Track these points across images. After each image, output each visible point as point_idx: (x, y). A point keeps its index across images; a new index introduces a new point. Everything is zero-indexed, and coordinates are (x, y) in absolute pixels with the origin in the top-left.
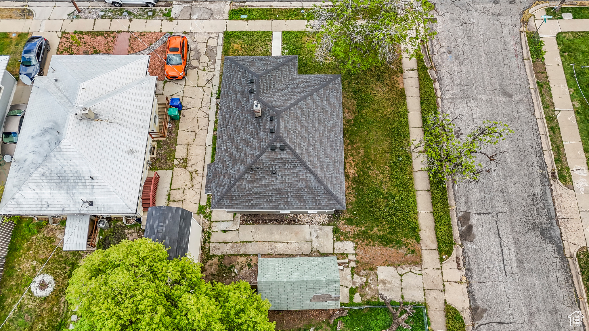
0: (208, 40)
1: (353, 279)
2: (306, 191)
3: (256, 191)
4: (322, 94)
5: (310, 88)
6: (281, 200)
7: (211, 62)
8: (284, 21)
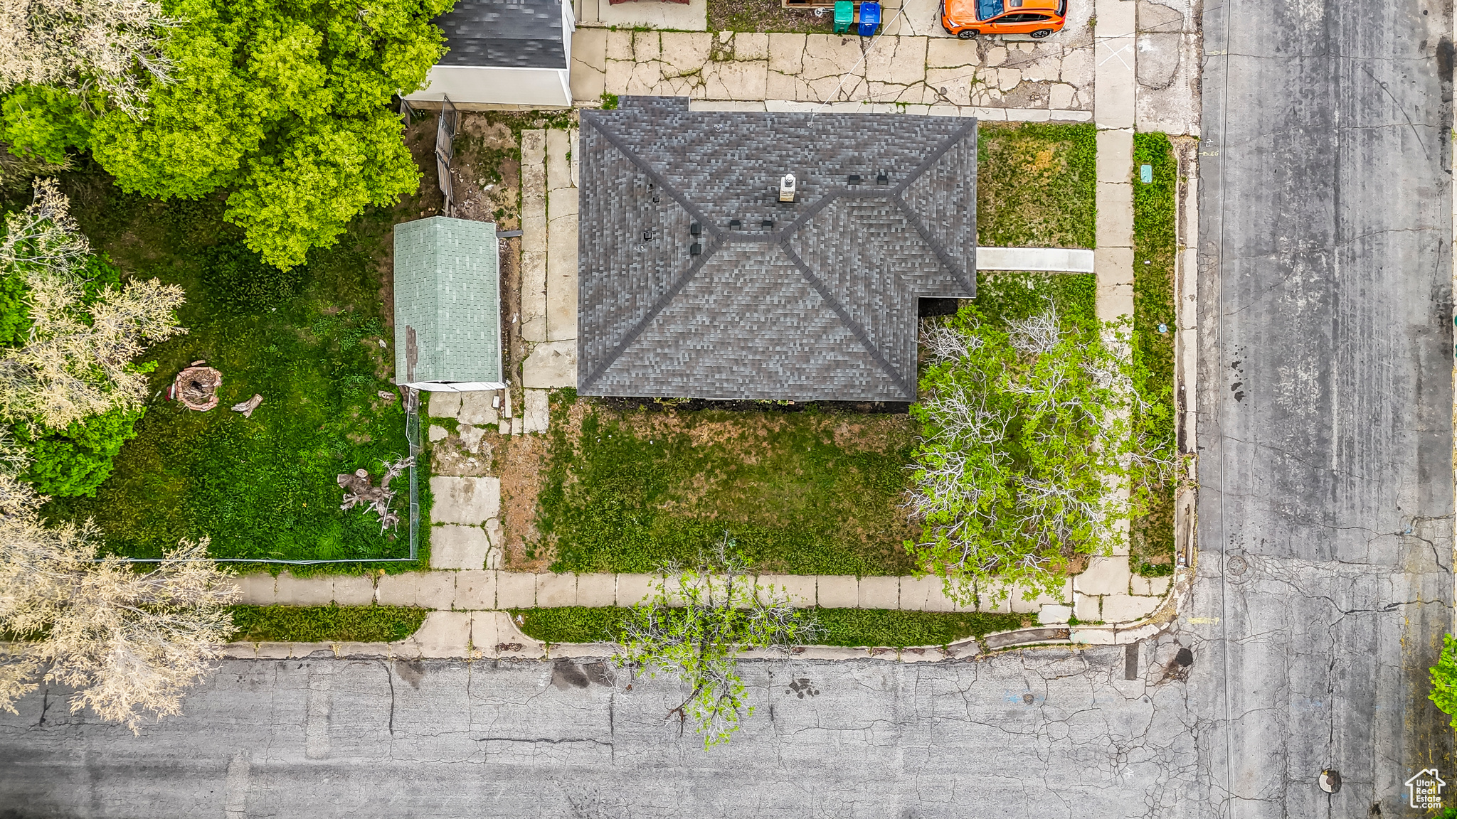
0: (1068, 83)
1: (476, 426)
2: (612, 309)
3: (612, 202)
4: (850, 350)
5: (868, 320)
6: (594, 257)
7: (998, 95)
8: (1131, 279)
